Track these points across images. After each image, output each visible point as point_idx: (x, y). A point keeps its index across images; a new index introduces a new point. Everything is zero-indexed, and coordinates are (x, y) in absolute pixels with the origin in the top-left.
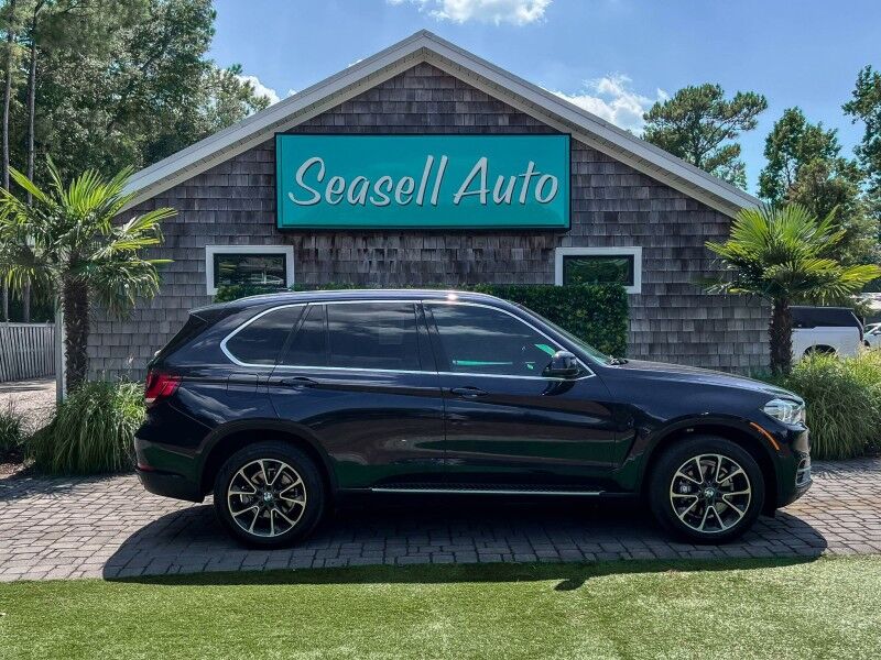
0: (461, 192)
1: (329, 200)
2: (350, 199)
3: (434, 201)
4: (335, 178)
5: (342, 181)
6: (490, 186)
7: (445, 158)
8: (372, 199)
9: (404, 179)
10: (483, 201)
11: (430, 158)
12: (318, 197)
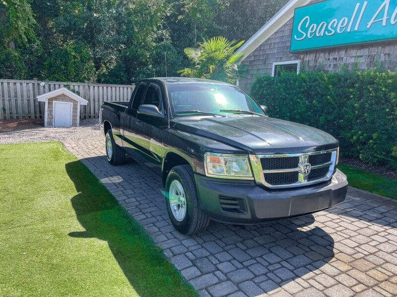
0: (372, 21)
1: (309, 36)
2: (318, 35)
3: (356, 29)
4: (312, 25)
5: (315, 25)
6: (390, 14)
7: (366, 3)
8: (326, 33)
9: (344, 18)
10: (384, 24)
11: (358, 4)
12: (305, 35)
